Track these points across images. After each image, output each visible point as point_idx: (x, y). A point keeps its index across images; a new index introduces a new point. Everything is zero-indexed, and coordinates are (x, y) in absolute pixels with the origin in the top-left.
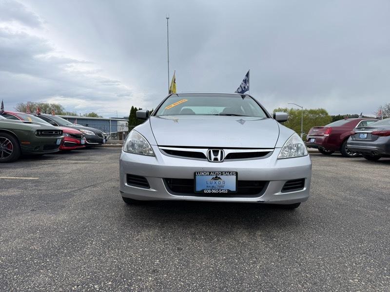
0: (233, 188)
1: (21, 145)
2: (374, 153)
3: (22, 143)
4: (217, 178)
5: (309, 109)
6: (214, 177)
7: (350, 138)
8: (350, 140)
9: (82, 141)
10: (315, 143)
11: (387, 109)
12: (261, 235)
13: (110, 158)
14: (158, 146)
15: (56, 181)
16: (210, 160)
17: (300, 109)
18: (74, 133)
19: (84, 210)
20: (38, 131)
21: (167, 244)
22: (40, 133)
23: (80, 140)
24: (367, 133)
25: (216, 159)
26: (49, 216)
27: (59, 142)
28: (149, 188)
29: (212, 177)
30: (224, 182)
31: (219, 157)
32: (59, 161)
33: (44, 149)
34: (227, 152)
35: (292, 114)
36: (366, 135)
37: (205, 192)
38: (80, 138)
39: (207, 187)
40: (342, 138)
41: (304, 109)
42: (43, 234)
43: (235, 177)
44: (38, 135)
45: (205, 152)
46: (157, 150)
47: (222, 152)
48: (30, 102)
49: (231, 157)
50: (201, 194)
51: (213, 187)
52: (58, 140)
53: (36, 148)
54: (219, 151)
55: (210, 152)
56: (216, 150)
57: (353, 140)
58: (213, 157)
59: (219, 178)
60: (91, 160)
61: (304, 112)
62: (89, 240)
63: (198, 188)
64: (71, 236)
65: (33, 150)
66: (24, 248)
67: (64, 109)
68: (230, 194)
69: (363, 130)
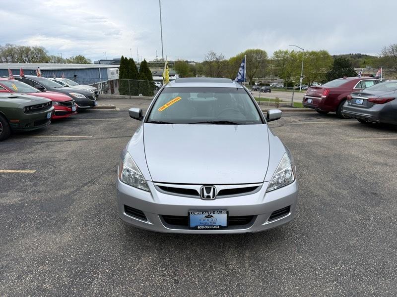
0: (225, 224)
1: (10, 123)
2: (367, 120)
3: (11, 121)
4: (209, 216)
5: (310, 51)
6: (207, 215)
7: (347, 103)
8: (346, 104)
9: (73, 108)
10: (312, 104)
11: (391, 50)
12: (249, 258)
13: (105, 130)
14: (153, 182)
15: (54, 174)
16: (203, 197)
17: (302, 51)
18: (64, 100)
19: (86, 224)
20: (26, 107)
21: (165, 275)
22: (28, 109)
23: (71, 107)
24: (364, 99)
25: (208, 197)
26: (54, 237)
27: (49, 115)
28: (146, 220)
29: (205, 215)
30: (216, 219)
31: (211, 194)
32: (52, 137)
33: (35, 126)
34: (219, 189)
35: (293, 57)
36: (362, 101)
37: (199, 227)
38: (71, 105)
39: (201, 223)
40: (339, 98)
41: (305, 51)
42: (52, 265)
43: (225, 215)
44: (26, 111)
45: (198, 188)
46: (152, 186)
47: (214, 189)
48: (9, 45)
49: (224, 193)
50: (196, 228)
51: (206, 223)
52: (48, 114)
53: (27, 125)
54: (211, 188)
55: (203, 189)
56: (208, 187)
57: (349, 105)
58: (206, 194)
59: (211, 216)
60: (85, 134)
61: (305, 54)
62: (95, 273)
63: (192, 225)
64: (78, 267)
65: (24, 127)
66: (38, 288)
67: (47, 51)
68: (221, 228)
69: (359, 96)
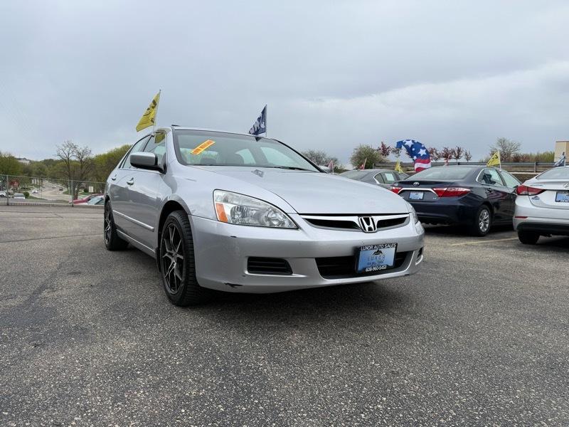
0: (391, 262)
4: (378, 252)
6: (376, 251)
14: (300, 214)
16: (364, 230)
28: (291, 273)
29: (375, 251)
30: (384, 257)
31: (372, 226)
34: (377, 219)
37: (367, 270)
39: (369, 264)
43: (394, 249)
45: (355, 219)
46: (300, 221)
47: (372, 220)
49: (382, 224)
50: (364, 274)
51: (374, 263)
54: (369, 218)
55: (361, 220)
56: (367, 217)
58: (367, 227)
59: (380, 251)
63: (361, 267)
68: (389, 269)
